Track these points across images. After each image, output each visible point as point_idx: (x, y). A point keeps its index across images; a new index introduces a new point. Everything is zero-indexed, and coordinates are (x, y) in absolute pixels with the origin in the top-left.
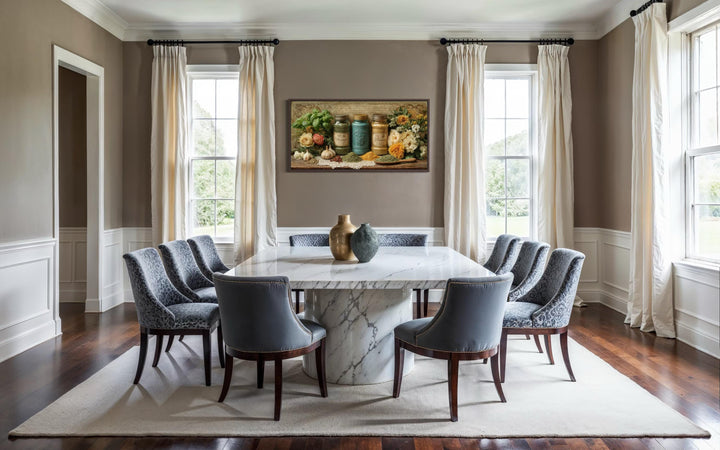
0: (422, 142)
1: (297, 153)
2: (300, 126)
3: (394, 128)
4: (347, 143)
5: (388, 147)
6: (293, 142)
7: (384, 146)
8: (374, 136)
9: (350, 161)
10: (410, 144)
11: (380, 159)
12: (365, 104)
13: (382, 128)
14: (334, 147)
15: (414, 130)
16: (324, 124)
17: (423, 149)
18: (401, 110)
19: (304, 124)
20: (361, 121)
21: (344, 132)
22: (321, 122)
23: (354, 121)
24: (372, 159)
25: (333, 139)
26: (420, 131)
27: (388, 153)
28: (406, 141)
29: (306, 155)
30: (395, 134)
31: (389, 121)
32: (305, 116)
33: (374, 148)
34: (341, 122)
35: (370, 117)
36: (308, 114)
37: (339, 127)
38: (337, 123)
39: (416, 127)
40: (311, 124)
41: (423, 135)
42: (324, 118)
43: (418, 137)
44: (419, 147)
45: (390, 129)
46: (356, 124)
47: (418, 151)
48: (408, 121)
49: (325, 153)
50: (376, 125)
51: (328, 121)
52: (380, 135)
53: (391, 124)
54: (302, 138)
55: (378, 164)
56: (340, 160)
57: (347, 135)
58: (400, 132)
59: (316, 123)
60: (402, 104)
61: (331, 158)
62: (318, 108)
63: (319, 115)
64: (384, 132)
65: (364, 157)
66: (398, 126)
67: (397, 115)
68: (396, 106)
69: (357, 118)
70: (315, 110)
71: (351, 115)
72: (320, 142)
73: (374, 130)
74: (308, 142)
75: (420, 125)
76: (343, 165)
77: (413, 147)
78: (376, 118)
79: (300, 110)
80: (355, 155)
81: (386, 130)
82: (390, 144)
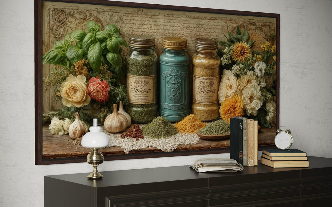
0: (269, 95)
1: (55, 122)
2: (62, 60)
3: (228, 67)
4: (151, 98)
5: (219, 105)
6: (47, 96)
7: (212, 105)
8: (198, 84)
9: (157, 134)
10: (251, 99)
11: (207, 129)
12: (183, 16)
13: (209, 67)
14: (127, 107)
15: (257, 70)
16: (110, 56)
17: (270, 107)
18: (239, 33)
19: (70, 54)
20: (176, 53)
21: (146, 74)
22: (104, 52)
23: (164, 51)
24: (193, 128)
25: (126, 90)
26: (266, 74)
27: (219, 118)
28: (246, 93)
29: (75, 125)
30: (229, 77)
31: (221, 54)
32: (73, 37)
33: (198, 108)
34: (143, 52)
35: (191, 44)
36: (78, 33)
37: (136, 63)
38: (134, 56)
39: (260, 66)
40: (85, 55)
41: (271, 81)
42: (110, 43)
43: (263, 84)
44: (264, 105)
45: (222, 68)
46: (167, 58)
47: (263, 111)
48: (248, 55)
49: (112, 120)
50: (200, 61)
51: (116, 49)
52: (207, 81)
53: (224, 60)
54: (66, 86)
55: (203, 139)
56: (138, 135)
57: (151, 81)
58: (238, 76)
59: (93, 53)
60: (240, 20)
61: (122, 131)
62: (98, 21)
63: (100, 35)
64: (211, 76)
65: (180, 125)
66: (234, 63)
67: (232, 42)
68: (232, 24)
69: (168, 45)
70: (91, 25)
71: (159, 39)
72: (100, 97)
73: (198, 72)
74: (78, 96)
75: (267, 62)
76: (143, 144)
77: (255, 105)
78: (201, 46)
79: (62, 23)
80: (165, 123)
81: (217, 71)
82: (222, 99)
